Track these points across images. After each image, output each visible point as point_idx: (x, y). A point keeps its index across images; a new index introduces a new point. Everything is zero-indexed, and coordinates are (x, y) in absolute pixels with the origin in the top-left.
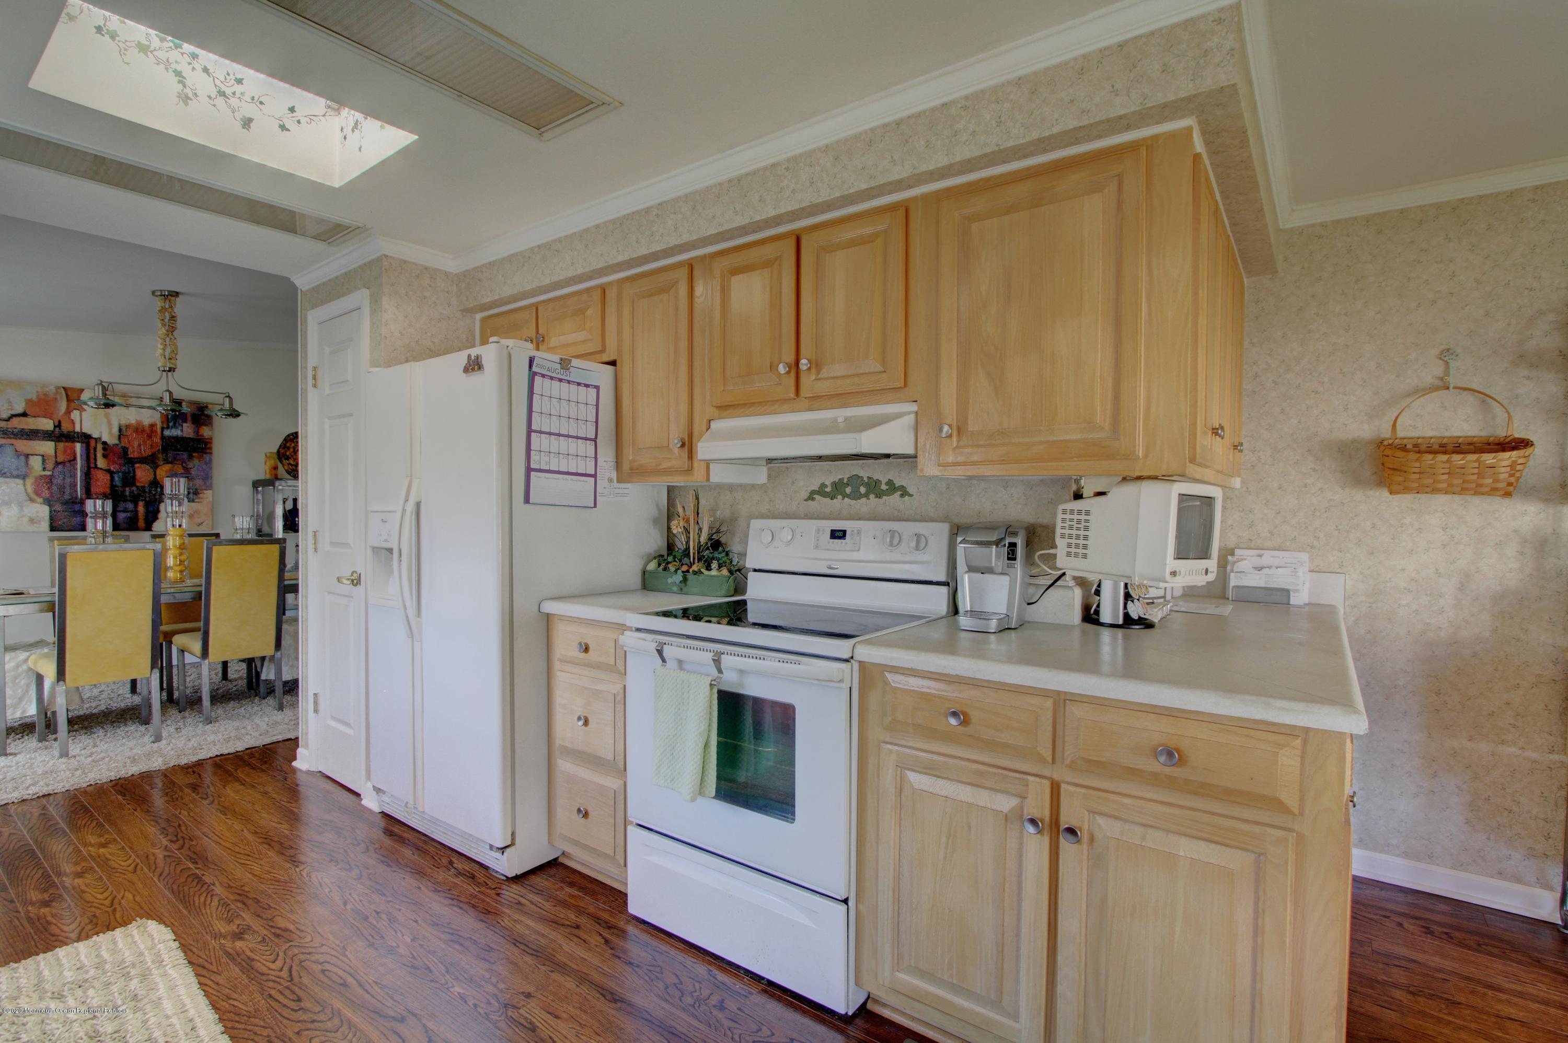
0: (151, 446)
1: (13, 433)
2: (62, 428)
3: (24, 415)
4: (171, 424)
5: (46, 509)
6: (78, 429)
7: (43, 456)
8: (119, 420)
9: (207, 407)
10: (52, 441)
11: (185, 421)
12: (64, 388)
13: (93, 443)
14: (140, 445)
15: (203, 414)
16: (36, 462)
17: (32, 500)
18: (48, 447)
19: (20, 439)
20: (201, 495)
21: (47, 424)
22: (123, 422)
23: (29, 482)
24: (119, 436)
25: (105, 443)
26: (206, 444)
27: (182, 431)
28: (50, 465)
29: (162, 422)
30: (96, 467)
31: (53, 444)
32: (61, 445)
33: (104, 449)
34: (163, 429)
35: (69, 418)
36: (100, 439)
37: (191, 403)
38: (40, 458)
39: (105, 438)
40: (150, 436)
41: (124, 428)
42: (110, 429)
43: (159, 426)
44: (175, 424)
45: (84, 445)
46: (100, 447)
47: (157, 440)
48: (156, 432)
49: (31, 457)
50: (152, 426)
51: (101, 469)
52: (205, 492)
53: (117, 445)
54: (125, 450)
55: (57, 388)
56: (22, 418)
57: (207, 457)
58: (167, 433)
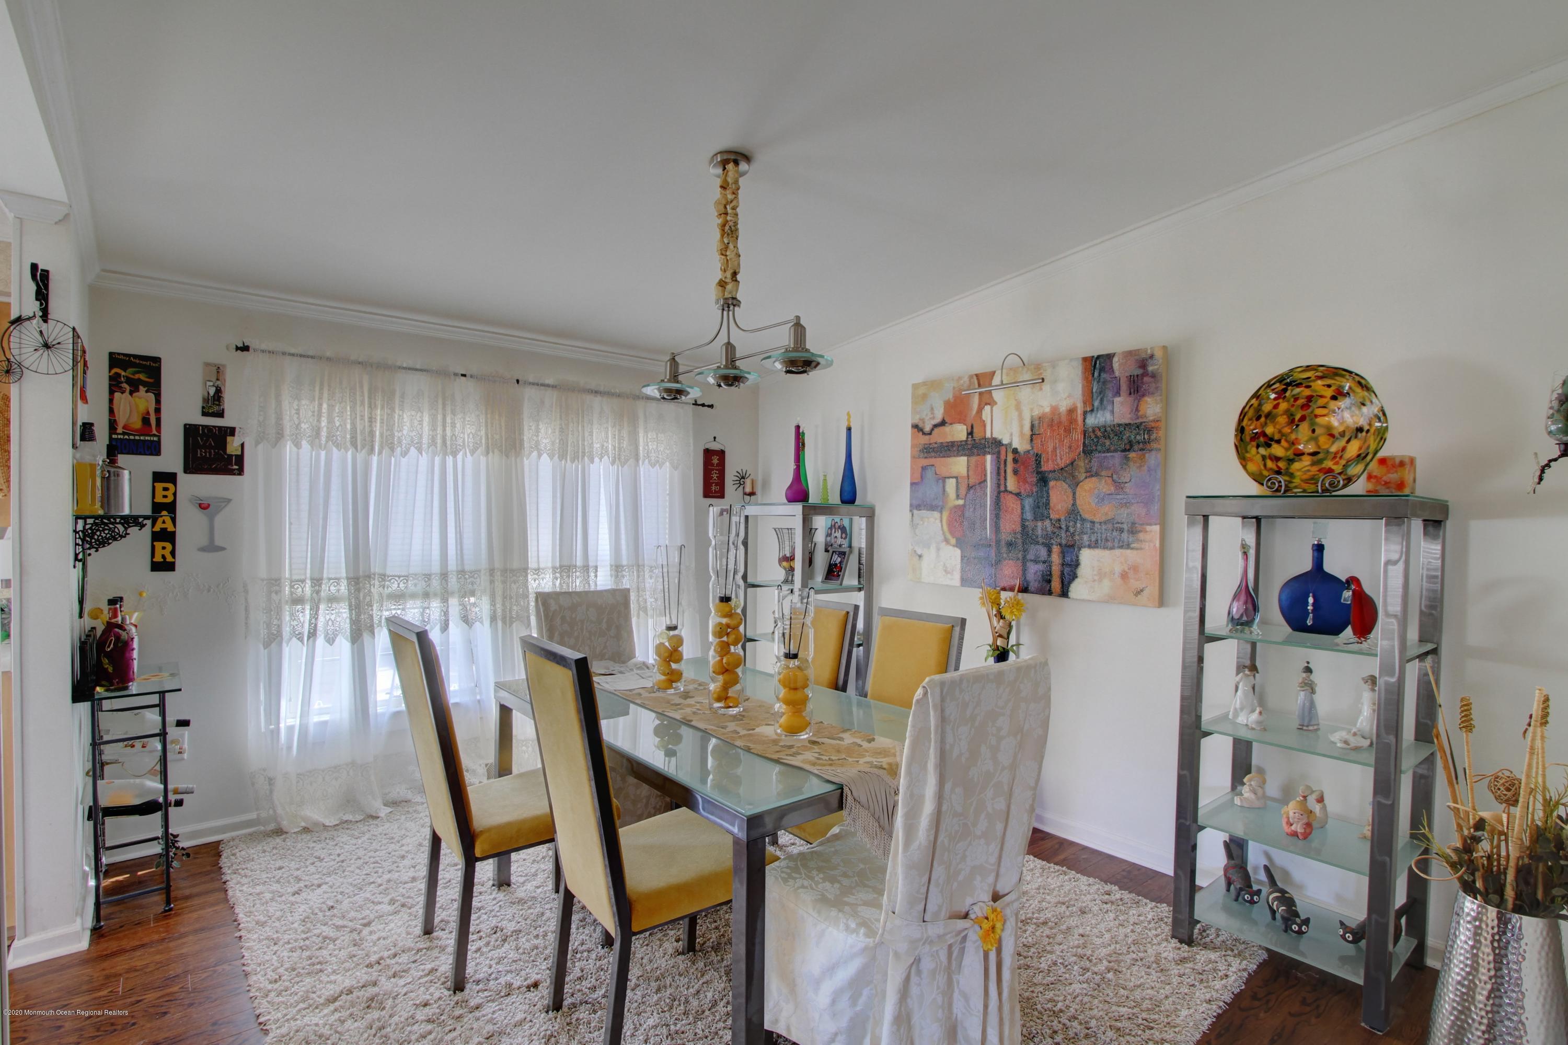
0: (1070, 447)
1: (934, 450)
2: (974, 435)
3: (943, 423)
4: (1096, 403)
5: (958, 552)
6: (988, 435)
7: (956, 478)
8: (1032, 410)
9: (1152, 357)
10: (965, 455)
11: (1118, 393)
12: (977, 375)
13: (1003, 450)
14: (1055, 449)
15: (1145, 374)
16: (951, 485)
17: (947, 541)
18: (960, 464)
19: (940, 457)
20: (1141, 536)
21: (959, 432)
22: (1036, 413)
23: (945, 515)
24: (1032, 435)
25: (1015, 451)
26: (1149, 431)
27: (1112, 412)
28: (963, 491)
29: (1085, 403)
30: (1006, 491)
31: (965, 458)
32: (974, 459)
33: (1015, 461)
34: (1085, 413)
35: (981, 418)
36: (1010, 444)
37: (1129, 354)
38: (954, 480)
39: (1016, 444)
40: (1068, 431)
41: (1036, 423)
42: (1022, 426)
43: (1080, 411)
44: (1102, 401)
45: (995, 456)
46: (1010, 457)
47: (1077, 436)
48: (1076, 420)
49: (947, 480)
50: (1071, 411)
51: (1011, 492)
52: (1148, 528)
53: (1028, 451)
54: (1038, 457)
55: (971, 377)
56: (942, 428)
57: (1152, 459)
58: (1092, 421)
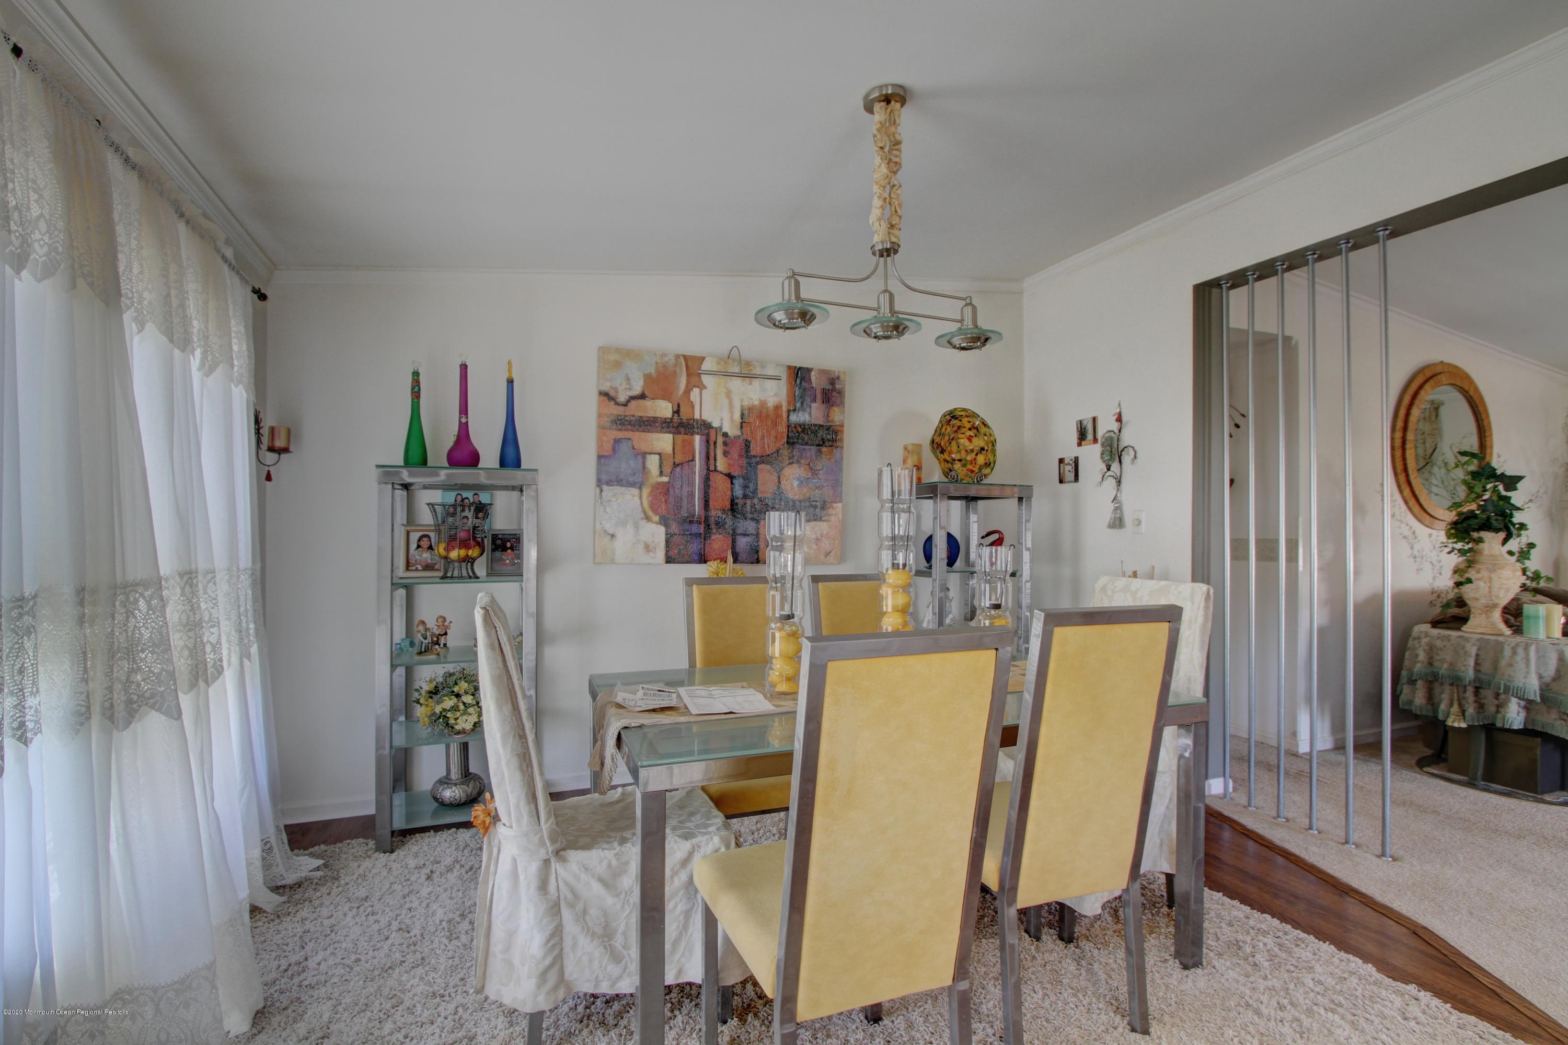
0: (776, 438)
1: (630, 423)
2: (681, 414)
3: (642, 396)
4: (798, 405)
5: (662, 530)
6: (697, 416)
7: (660, 454)
8: (742, 400)
9: (838, 378)
10: (670, 432)
11: (814, 400)
12: (684, 356)
13: (713, 432)
14: (763, 437)
15: (834, 390)
16: (653, 463)
17: (648, 518)
18: (664, 441)
19: (638, 430)
20: (830, 511)
21: (664, 409)
22: (746, 403)
23: (646, 491)
24: (742, 423)
25: (725, 435)
26: (837, 433)
27: (810, 414)
28: (667, 469)
29: (789, 403)
30: (716, 470)
31: (671, 436)
32: (680, 438)
33: (725, 444)
34: (789, 411)
35: (689, 399)
36: (721, 428)
37: (823, 372)
38: (657, 457)
39: (726, 429)
40: (775, 424)
41: (746, 412)
42: (732, 413)
43: (784, 409)
44: (802, 403)
45: (704, 437)
46: (720, 440)
47: (782, 429)
48: (781, 416)
49: (648, 456)
50: (778, 408)
51: (721, 473)
52: (835, 505)
53: (739, 437)
54: (747, 444)
55: (677, 357)
56: (641, 402)
57: (836, 452)
58: (794, 418)
